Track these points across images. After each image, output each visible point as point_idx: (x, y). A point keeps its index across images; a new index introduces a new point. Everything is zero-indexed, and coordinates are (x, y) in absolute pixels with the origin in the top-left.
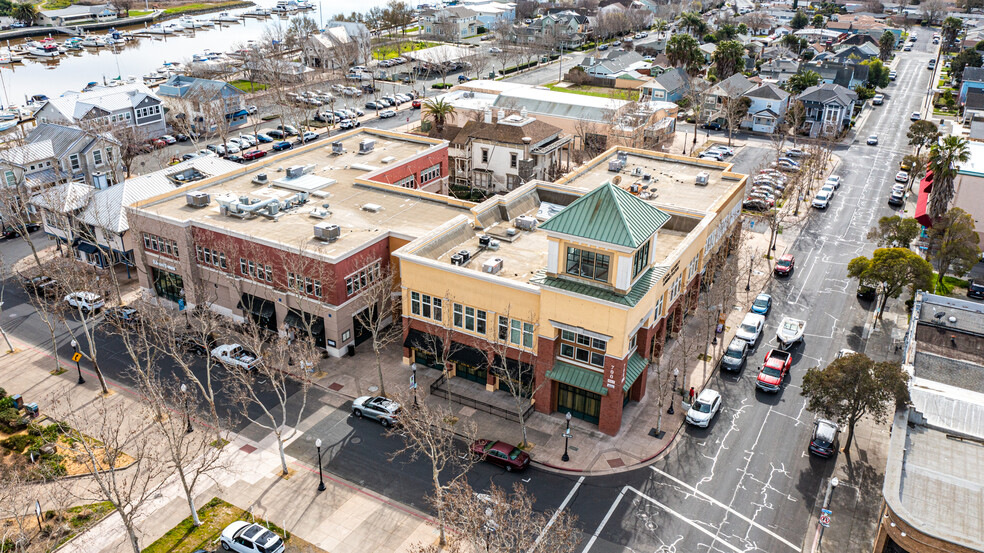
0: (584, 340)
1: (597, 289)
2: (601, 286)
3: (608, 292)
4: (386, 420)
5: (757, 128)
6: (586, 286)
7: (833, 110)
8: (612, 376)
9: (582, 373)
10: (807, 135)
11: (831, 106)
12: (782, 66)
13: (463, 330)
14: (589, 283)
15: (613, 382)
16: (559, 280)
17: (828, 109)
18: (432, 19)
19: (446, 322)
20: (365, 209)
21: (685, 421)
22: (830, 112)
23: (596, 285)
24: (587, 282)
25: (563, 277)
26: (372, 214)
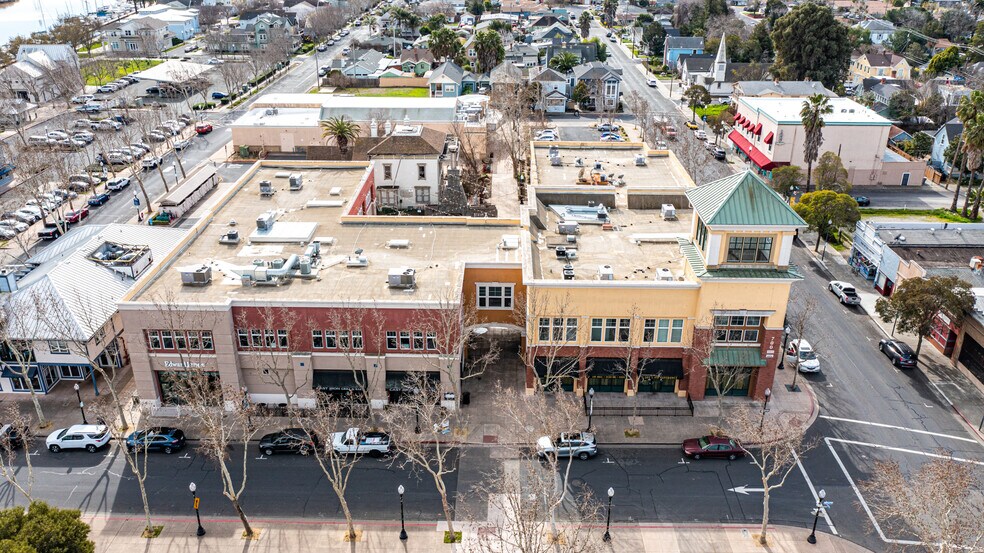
0: (738, 320)
1: (760, 271)
2: (763, 267)
3: (770, 271)
4: (586, 453)
5: (552, 109)
6: (748, 270)
7: (611, 85)
8: (771, 347)
9: (735, 352)
10: (593, 109)
11: (609, 82)
12: (522, 50)
13: (603, 343)
14: (750, 267)
15: (773, 352)
16: (721, 270)
17: (607, 85)
18: (118, 33)
19: (583, 340)
20: (393, 247)
21: (800, 372)
22: (609, 87)
23: (758, 267)
24: (749, 266)
25: (725, 267)
26: (405, 250)
